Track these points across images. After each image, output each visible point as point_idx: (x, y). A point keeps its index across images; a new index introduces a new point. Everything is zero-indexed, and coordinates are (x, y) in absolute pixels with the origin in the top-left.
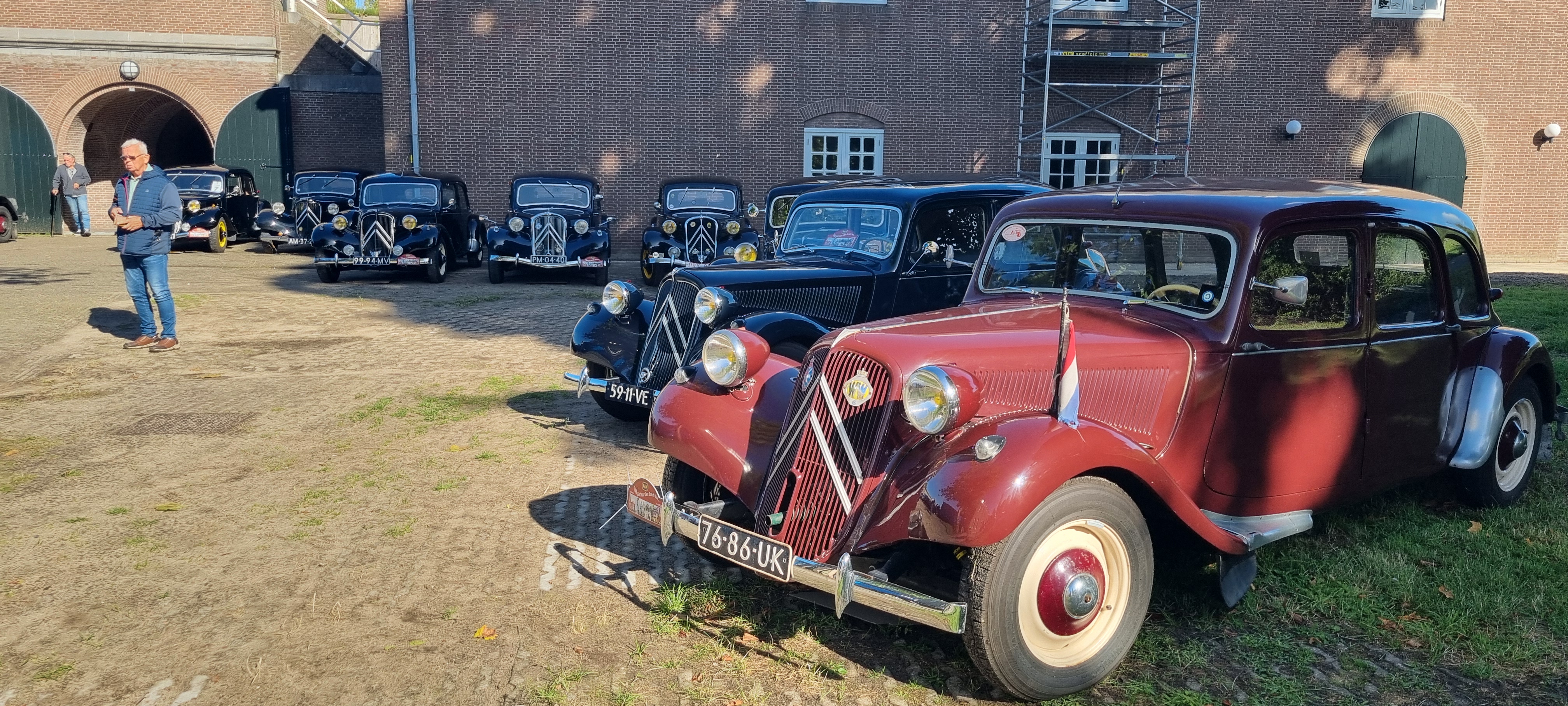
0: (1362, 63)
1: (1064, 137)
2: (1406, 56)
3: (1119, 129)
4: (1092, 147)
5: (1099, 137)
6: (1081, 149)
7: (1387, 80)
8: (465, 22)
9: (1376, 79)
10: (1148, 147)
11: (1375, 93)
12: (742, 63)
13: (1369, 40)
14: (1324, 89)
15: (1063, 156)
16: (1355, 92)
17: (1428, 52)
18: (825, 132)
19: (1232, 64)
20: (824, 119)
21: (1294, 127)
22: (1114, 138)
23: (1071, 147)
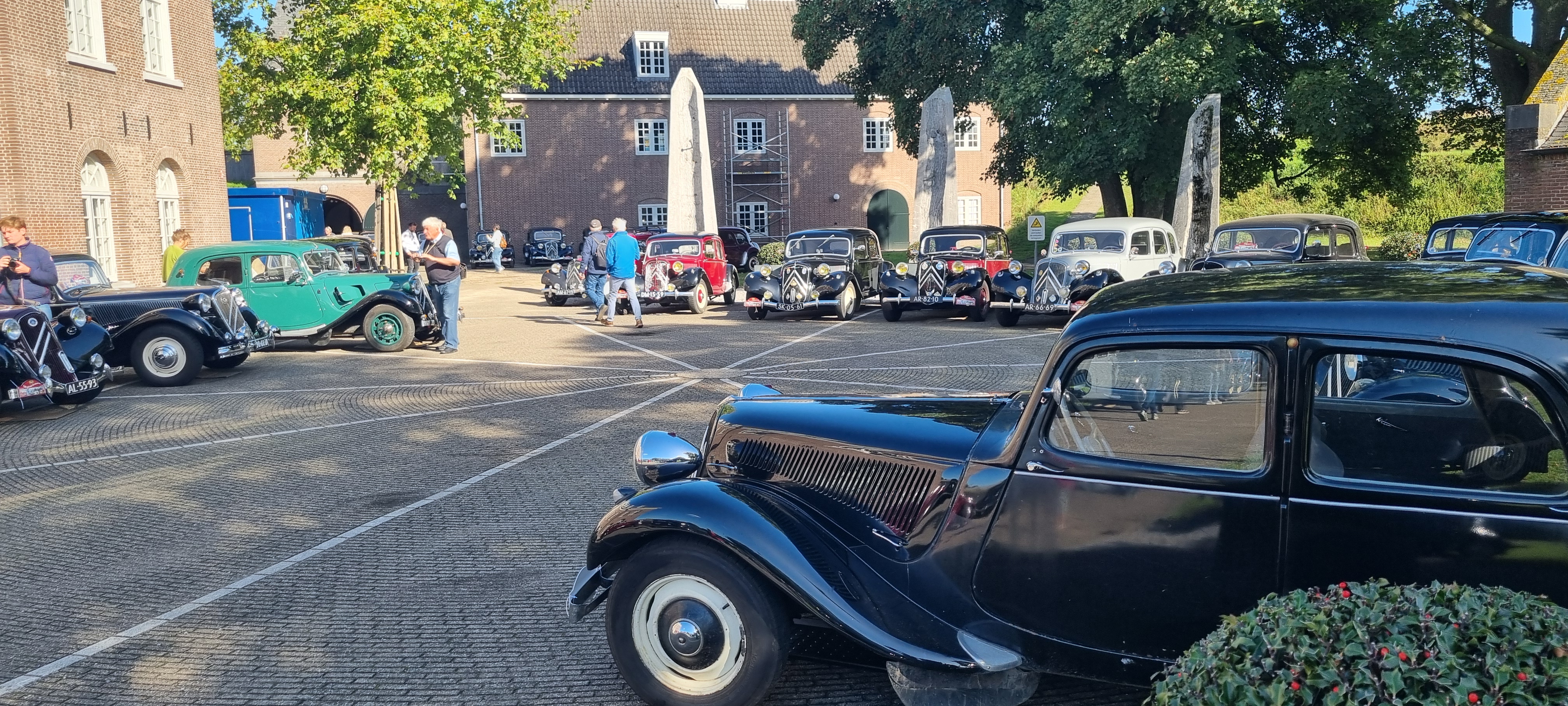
0: (863, 170)
1: (744, 204)
2: (880, 167)
3: (766, 200)
4: (756, 208)
5: (759, 204)
6: (752, 209)
7: (874, 177)
8: (500, 170)
9: (869, 177)
10: (779, 207)
11: (870, 182)
12: (610, 181)
13: (865, 161)
14: (848, 181)
15: (745, 212)
16: (862, 182)
17: (888, 165)
18: (647, 206)
19: (810, 172)
20: (646, 201)
21: (837, 196)
22: (765, 204)
23: (748, 208)
